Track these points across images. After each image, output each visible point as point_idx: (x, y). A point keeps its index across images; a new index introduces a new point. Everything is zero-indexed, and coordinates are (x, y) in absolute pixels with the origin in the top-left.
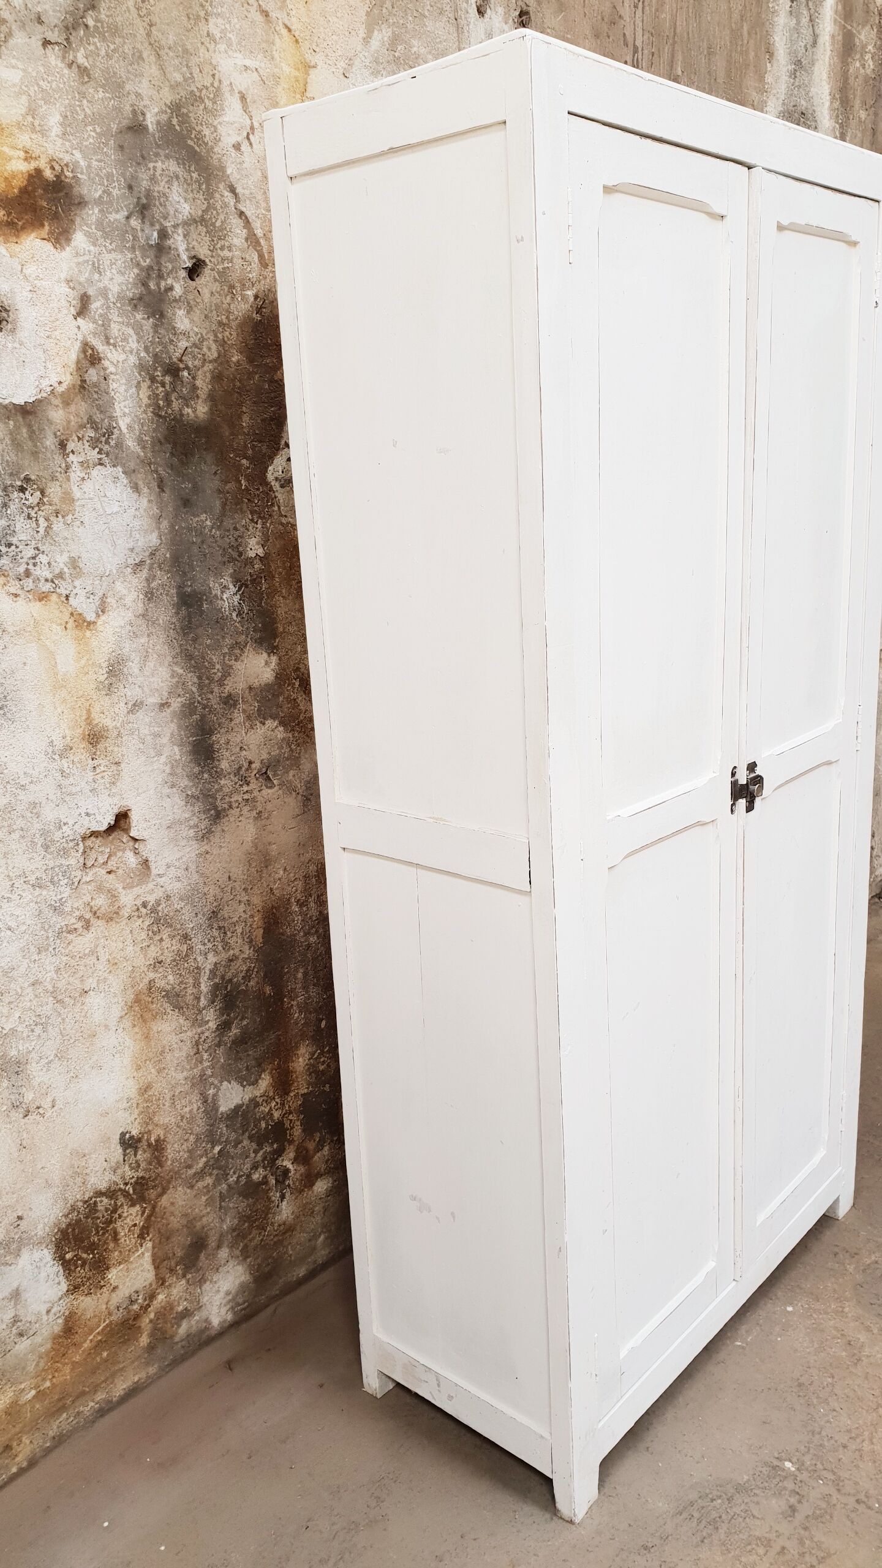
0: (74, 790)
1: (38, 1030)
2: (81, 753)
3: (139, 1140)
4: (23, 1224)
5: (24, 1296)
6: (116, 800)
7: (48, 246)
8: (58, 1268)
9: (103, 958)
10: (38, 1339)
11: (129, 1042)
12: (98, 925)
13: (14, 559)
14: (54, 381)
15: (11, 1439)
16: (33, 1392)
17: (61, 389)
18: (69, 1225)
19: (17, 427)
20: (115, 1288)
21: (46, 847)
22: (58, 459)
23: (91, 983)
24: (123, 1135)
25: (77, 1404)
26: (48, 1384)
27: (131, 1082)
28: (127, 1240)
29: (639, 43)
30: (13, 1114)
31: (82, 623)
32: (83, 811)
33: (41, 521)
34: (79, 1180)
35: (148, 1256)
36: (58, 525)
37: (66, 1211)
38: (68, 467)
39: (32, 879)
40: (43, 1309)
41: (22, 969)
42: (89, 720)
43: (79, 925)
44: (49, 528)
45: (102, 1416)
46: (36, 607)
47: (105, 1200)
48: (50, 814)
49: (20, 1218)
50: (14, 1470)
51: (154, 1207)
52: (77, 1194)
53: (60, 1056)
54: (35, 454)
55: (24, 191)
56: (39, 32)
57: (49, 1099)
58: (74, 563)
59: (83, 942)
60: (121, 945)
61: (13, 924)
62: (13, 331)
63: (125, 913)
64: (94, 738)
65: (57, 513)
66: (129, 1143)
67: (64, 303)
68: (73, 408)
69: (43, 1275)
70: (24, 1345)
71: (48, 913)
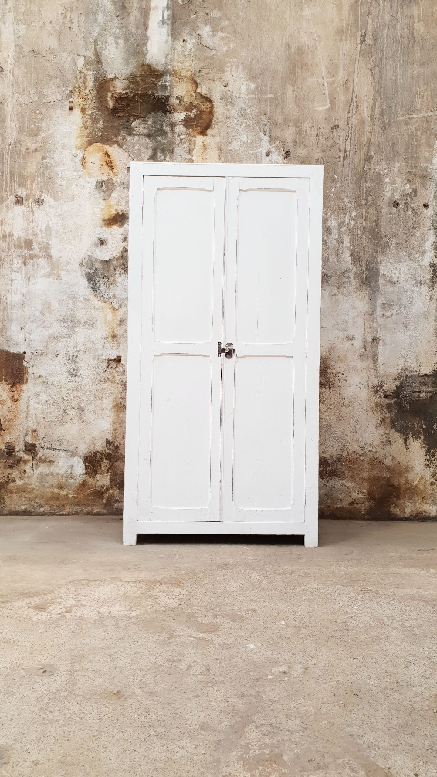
0: (107, 347)
1: (89, 402)
2: (110, 339)
3: (111, 443)
4: (77, 450)
5: (74, 468)
6: (118, 353)
7: (118, 228)
8: (83, 466)
9: (109, 391)
10: (76, 482)
11: (112, 415)
12: (109, 383)
13: (100, 293)
14: (115, 255)
15: (65, 504)
16: (72, 495)
17: (116, 257)
18: (89, 456)
19: (104, 265)
20: (98, 480)
21: (98, 359)
22: (113, 272)
23: (104, 396)
24: (107, 439)
25: (83, 506)
26: (76, 495)
27: (111, 426)
28: (104, 469)
29: (348, 149)
30: (79, 420)
31: (114, 309)
32: (108, 353)
33: (107, 285)
34: (93, 445)
35: (109, 476)
36: (111, 287)
37: (89, 452)
38: (115, 274)
39: (94, 366)
40: (78, 474)
41: (88, 386)
42: (113, 332)
43: (104, 381)
44: (109, 287)
45: (89, 515)
46: (103, 304)
47: (99, 455)
48: (100, 352)
49: (77, 447)
50: (64, 513)
51: (113, 464)
52: (92, 449)
53: (94, 411)
54: (108, 271)
55: (114, 217)
56: (123, 186)
57: (89, 421)
58: (114, 295)
59: (104, 385)
60: (114, 389)
61: (87, 375)
62: (106, 245)
63: (117, 381)
64: (114, 336)
65: (111, 284)
66: (108, 442)
67: (120, 239)
68: (119, 261)
69: (79, 465)
70: (71, 481)
71: (96, 375)
